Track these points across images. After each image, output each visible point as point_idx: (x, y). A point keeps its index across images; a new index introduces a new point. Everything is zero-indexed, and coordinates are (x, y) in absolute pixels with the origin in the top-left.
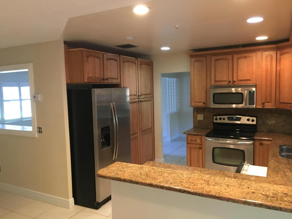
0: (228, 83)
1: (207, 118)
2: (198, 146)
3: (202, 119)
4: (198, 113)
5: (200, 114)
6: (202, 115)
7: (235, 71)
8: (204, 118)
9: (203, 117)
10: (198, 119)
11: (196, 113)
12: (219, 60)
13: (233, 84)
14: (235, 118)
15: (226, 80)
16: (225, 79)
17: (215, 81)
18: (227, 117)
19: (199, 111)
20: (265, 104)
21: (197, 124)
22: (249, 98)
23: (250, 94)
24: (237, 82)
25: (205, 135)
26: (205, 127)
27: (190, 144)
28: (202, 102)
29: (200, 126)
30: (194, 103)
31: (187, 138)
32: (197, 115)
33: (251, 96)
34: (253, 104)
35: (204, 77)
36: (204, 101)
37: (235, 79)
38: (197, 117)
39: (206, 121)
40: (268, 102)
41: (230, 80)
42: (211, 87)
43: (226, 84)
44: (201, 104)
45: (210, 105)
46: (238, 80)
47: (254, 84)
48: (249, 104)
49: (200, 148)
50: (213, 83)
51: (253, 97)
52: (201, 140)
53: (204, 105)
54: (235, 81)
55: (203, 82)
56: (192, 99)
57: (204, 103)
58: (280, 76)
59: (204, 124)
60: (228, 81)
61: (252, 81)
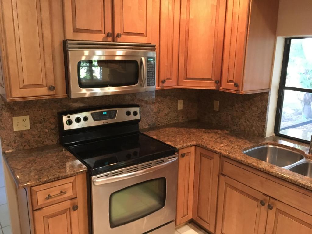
0: (104, 38)
1: (40, 123)
2: (68, 204)
3: (28, 128)
4: (14, 113)
5: (19, 115)
6: (27, 118)
7: (117, 10)
8: (33, 123)
10: (15, 129)
13: (113, 42)
14: (105, 113)
15: (99, 29)
16: (99, 27)
17: (76, 30)
18: (92, 114)
19: (15, 108)
20: (165, 81)
21: (15, 143)
22: (147, 71)
23: (148, 64)
24: (121, 37)
25: (84, 172)
26: (36, 146)
27: (43, 207)
28: (44, 84)
29: (22, 145)
30: (20, 89)
31: (34, 197)
32: (12, 120)
33: (150, 67)
34: (153, 84)
35: (46, 14)
36: (51, 83)
37: (118, 30)
38: (13, 124)
39: (39, 130)
40: (168, 79)
41: (109, 30)
42: (69, 46)
43: (101, 40)
44: (43, 91)
45: (72, 92)
46: (124, 31)
47: (151, 43)
48: (147, 83)
49: (75, 208)
50: (70, 35)
51: (152, 69)
52: (74, 187)
53: (52, 93)
54: (118, 34)
55: (44, 30)
56: (12, 77)
57: (52, 86)
58: (187, 33)
59: (34, 137)
60: (104, 34)
61: (146, 36)
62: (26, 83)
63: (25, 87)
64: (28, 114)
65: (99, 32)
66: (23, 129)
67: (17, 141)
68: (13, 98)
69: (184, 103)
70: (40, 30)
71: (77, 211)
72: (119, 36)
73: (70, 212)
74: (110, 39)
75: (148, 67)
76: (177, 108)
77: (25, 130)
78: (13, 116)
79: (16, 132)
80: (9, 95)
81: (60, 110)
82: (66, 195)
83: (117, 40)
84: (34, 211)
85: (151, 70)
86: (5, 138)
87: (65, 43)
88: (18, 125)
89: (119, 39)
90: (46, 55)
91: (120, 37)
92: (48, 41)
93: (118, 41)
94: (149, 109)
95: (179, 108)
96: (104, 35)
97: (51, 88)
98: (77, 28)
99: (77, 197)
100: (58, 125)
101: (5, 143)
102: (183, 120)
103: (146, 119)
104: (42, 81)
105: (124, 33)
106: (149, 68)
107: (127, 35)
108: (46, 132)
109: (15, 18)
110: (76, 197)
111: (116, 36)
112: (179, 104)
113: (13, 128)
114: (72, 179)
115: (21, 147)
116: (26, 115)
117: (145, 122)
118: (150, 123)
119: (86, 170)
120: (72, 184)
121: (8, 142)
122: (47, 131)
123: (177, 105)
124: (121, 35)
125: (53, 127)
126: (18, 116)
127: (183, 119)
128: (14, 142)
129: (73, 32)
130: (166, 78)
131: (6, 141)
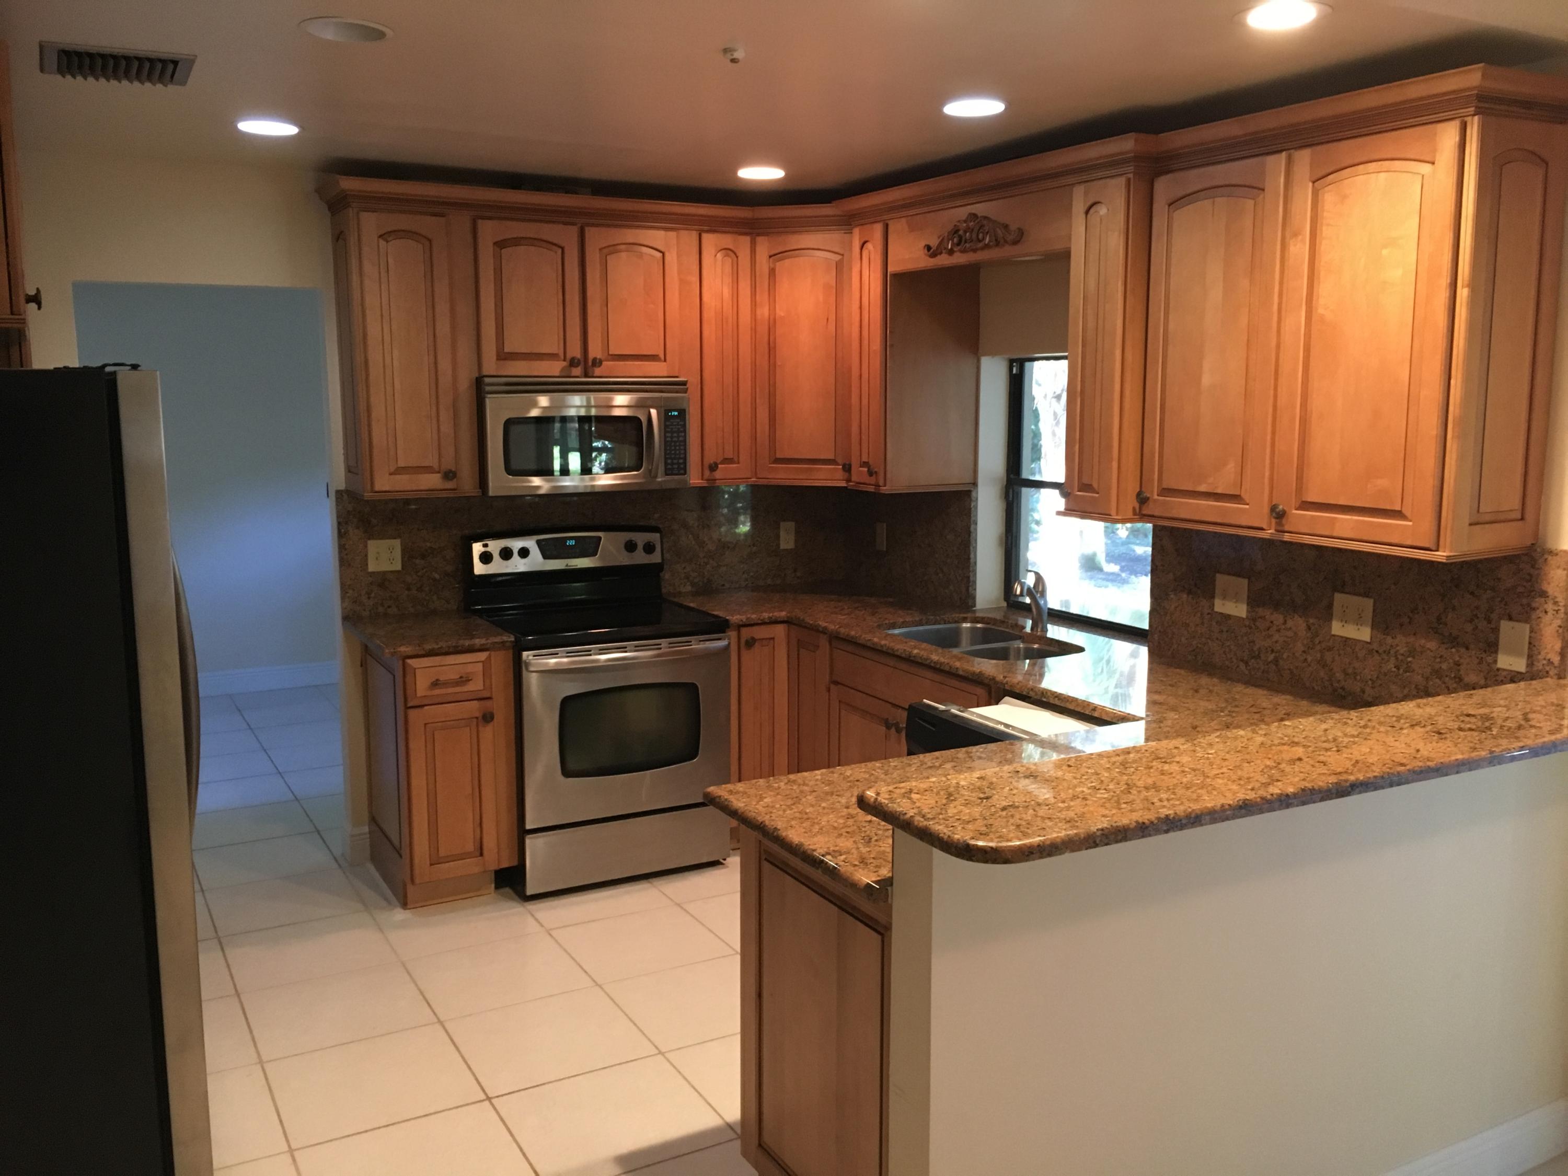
0: (563, 369)
1: (423, 557)
2: (474, 708)
3: (398, 567)
4: (371, 533)
5: (382, 536)
6: (397, 543)
7: (594, 309)
8: (408, 555)
9: (398, 553)
10: (372, 568)
11: (354, 533)
12: (516, 242)
13: (586, 376)
14: (572, 542)
15: (554, 350)
16: (551, 345)
17: (503, 356)
18: (539, 543)
19: (374, 521)
20: (717, 467)
21: (369, 598)
22: (666, 442)
23: (668, 423)
24: (602, 366)
25: (508, 644)
26: (412, 610)
27: (426, 705)
28: (436, 466)
29: (382, 605)
30: (391, 474)
31: (409, 679)
32: (366, 546)
33: (672, 432)
34: (682, 472)
35: (443, 327)
36: (448, 464)
37: (595, 351)
38: (366, 555)
39: (420, 574)
40: (727, 461)
41: (575, 351)
42: (488, 388)
43: (557, 374)
44: (432, 481)
45: (490, 484)
46: (610, 353)
47: (677, 377)
48: (666, 469)
49: (488, 718)
50: (490, 366)
51: (678, 437)
52: (486, 673)
53: (450, 485)
54: (595, 360)
55: (439, 357)
56: (376, 452)
57: (450, 471)
58: (772, 349)
59: (409, 589)
60: (564, 360)
61: (665, 360)
62: (401, 464)
63: (399, 471)
64: (399, 536)
65: (552, 356)
66: (387, 569)
67: (373, 595)
68: (376, 492)
69: (798, 532)
70: (432, 357)
71: (491, 724)
72: (597, 363)
73: (477, 725)
74: (577, 371)
75: (668, 432)
76: (778, 545)
77: (391, 572)
78: (369, 539)
79: (374, 573)
80: (369, 487)
81: (467, 532)
82: (470, 687)
83: (593, 373)
84: (407, 708)
85: (675, 439)
86: (350, 585)
87: (479, 384)
88: (377, 559)
89: (597, 371)
90: (441, 407)
91: (599, 366)
92: (446, 379)
93: (595, 375)
94: (693, 543)
95: (783, 546)
96: (565, 364)
97: (449, 475)
98: (506, 350)
99: (494, 696)
100: (460, 566)
101: (349, 597)
102: (798, 578)
103: (684, 568)
104: (432, 461)
105: (610, 357)
106: (668, 435)
107: (618, 360)
108: (435, 580)
109: (387, 338)
110: (488, 695)
111: (590, 364)
112: (782, 534)
113: (367, 565)
114: (483, 656)
115: (381, 609)
116: (395, 538)
117: (683, 576)
118: (696, 581)
119: (511, 641)
120: (483, 666)
121: (356, 595)
122: (437, 576)
123: (778, 537)
124: (601, 362)
125: (450, 568)
126: (380, 539)
127: (798, 574)
128: (367, 596)
129: (497, 359)
130: (722, 459)
131: (351, 591)
